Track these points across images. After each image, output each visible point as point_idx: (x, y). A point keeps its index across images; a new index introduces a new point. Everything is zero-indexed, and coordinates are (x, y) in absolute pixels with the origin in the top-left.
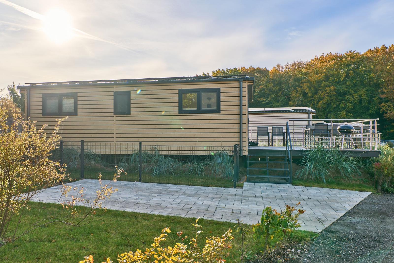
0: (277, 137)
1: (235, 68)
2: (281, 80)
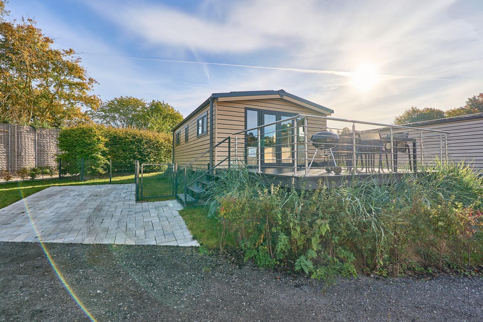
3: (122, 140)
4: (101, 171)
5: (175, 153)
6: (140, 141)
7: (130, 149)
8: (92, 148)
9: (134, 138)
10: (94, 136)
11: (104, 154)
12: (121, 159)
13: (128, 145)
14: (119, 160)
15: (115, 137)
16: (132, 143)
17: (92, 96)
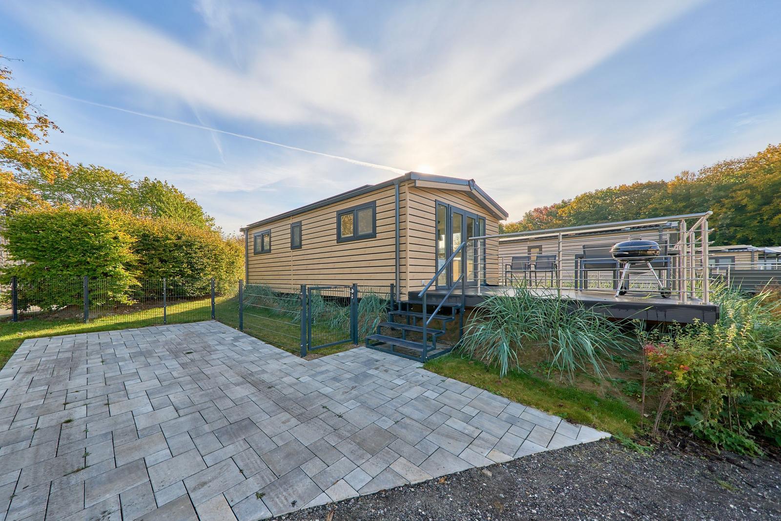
0: (546, 272)
1: (608, 189)
2: (690, 193)
3: (158, 241)
4: (124, 299)
5: (250, 266)
6: (190, 245)
7: (174, 258)
8: (106, 254)
9: (179, 238)
10: (107, 232)
11: (128, 266)
12: (158, 276)
13: (170, 251)
14: (154, 279)
15: (144, 235)
16: (178, 247)
17: (47, 154)
